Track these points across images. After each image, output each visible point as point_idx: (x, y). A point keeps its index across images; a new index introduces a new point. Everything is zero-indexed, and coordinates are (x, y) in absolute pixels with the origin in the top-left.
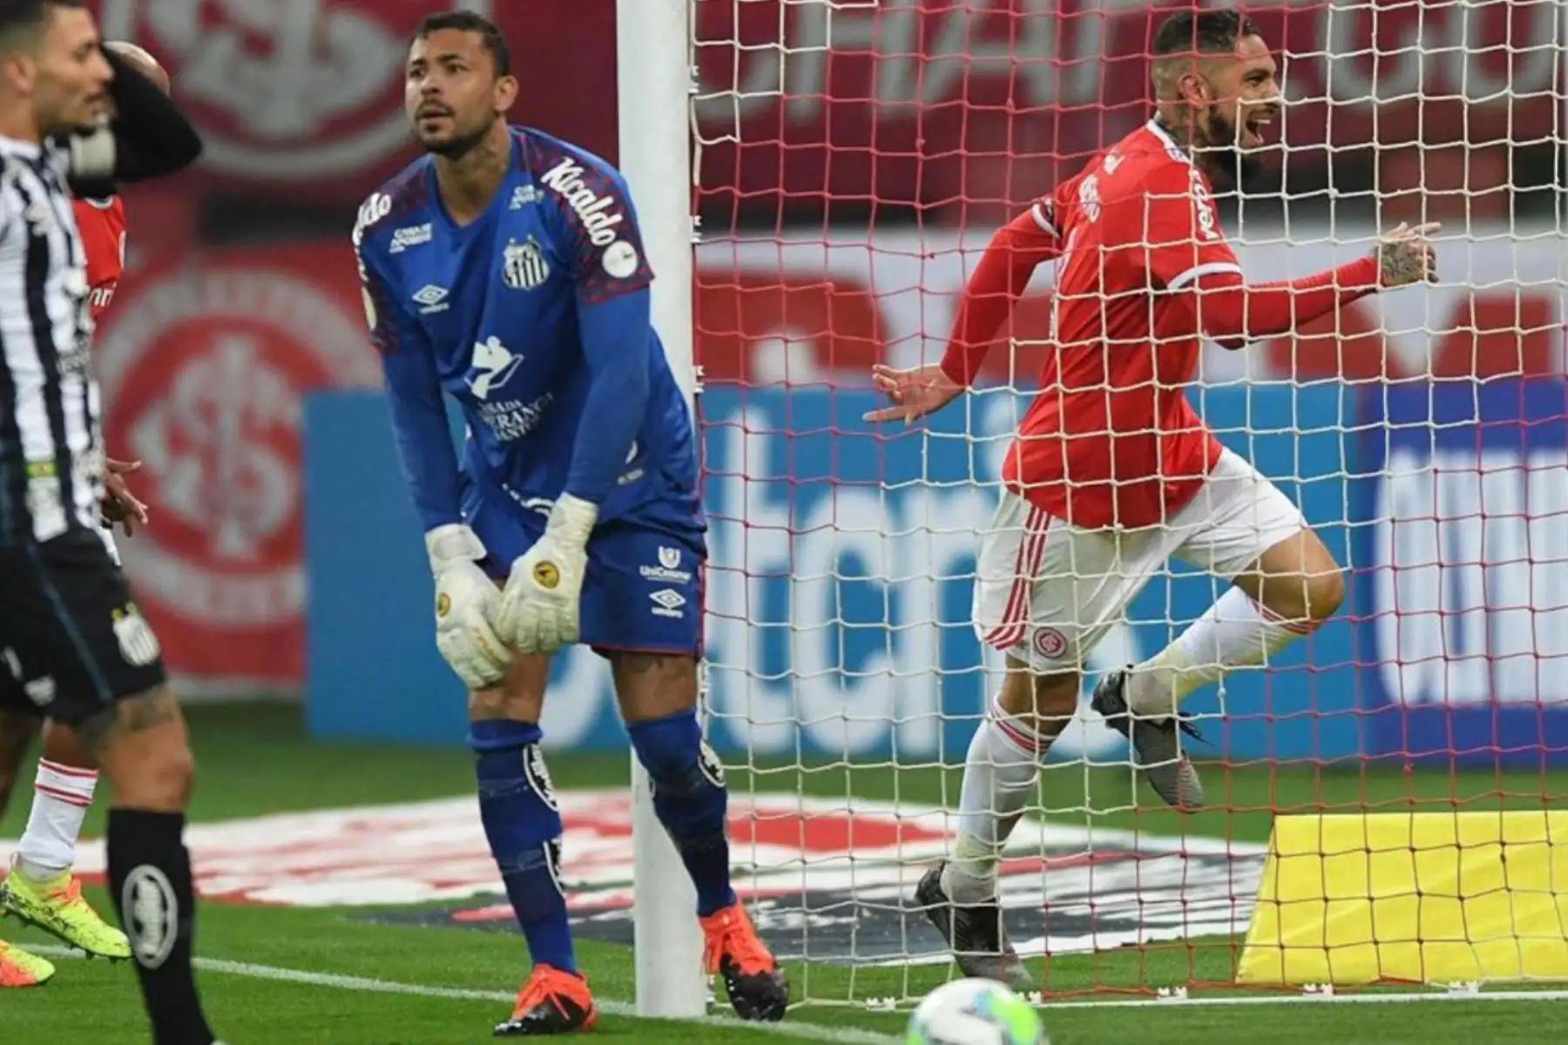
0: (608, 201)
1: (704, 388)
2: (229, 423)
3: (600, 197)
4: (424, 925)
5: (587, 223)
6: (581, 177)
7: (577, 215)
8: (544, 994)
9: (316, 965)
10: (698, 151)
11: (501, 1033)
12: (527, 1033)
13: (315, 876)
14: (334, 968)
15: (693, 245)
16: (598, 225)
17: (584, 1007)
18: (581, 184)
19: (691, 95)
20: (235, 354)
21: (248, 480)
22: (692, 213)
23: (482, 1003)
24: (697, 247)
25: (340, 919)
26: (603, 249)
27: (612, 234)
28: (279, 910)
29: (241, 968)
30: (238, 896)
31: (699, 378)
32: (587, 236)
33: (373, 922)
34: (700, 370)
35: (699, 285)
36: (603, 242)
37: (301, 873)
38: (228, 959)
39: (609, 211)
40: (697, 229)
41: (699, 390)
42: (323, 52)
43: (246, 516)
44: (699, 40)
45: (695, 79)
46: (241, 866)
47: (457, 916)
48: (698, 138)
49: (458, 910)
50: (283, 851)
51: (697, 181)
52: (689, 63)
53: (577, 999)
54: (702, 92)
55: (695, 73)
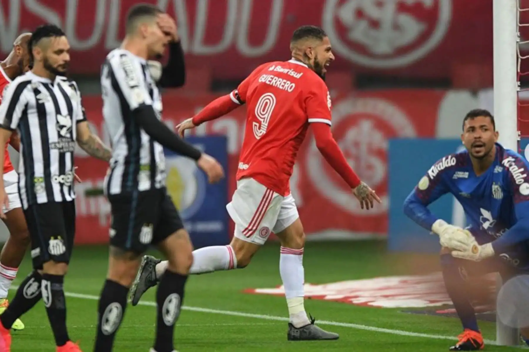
0: (522, 170)
1: (521, 138)
2: (364, 148)
3: (519, 168)
4: (426, 315)
5: (515, 177)
6: (514, 162)
7: (511, 174)
8: (467, 338)
9: (391, 327)
10: (520, 60)
11: (452, 350)
12: (461, 350)
13: (390, 298)
14: (397, 328)
15: (518, 92)
16: (518, 177)
17: (481, 343)
18: (513, 164)
19: (517, 42)
20: (366, 126)
21: (370, 167)
22: (517, 81)
23: (445, 340)
24: (519, 93)
25: (398, 312)
26: (519, 185)
27: (523, 180)
28: (379, 309)
29: (367, 328)
30: (365, 304)
31: (519, 135)
32: (515, 181)
33: (410, 313)
34: (519, 133)
35: (519, 104)
36: (520, 183)
37: (386, 296)
38: (362, 324)
39: (522, 173)
40: (519, 86)
41: (519, 139)
42: (396, 27)
43: (369, 179)
44: (520, 23)
45: (519, 37)
46: (367, 294)
47: (438, 312)
48: (519, 56)
49: (437, 310)
50: (381, 289)
51: (519, 71)
52: (517, 31)
53: (478, 340)
54: (521, 40)
55: (519, 35)
